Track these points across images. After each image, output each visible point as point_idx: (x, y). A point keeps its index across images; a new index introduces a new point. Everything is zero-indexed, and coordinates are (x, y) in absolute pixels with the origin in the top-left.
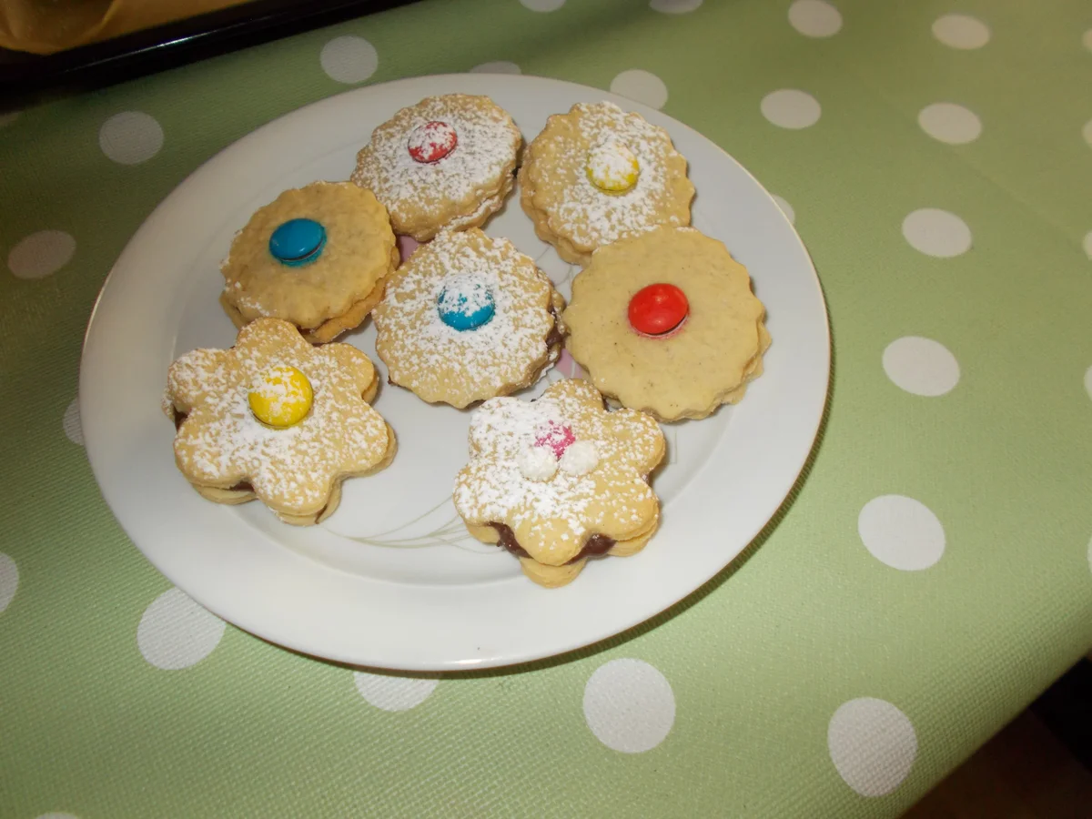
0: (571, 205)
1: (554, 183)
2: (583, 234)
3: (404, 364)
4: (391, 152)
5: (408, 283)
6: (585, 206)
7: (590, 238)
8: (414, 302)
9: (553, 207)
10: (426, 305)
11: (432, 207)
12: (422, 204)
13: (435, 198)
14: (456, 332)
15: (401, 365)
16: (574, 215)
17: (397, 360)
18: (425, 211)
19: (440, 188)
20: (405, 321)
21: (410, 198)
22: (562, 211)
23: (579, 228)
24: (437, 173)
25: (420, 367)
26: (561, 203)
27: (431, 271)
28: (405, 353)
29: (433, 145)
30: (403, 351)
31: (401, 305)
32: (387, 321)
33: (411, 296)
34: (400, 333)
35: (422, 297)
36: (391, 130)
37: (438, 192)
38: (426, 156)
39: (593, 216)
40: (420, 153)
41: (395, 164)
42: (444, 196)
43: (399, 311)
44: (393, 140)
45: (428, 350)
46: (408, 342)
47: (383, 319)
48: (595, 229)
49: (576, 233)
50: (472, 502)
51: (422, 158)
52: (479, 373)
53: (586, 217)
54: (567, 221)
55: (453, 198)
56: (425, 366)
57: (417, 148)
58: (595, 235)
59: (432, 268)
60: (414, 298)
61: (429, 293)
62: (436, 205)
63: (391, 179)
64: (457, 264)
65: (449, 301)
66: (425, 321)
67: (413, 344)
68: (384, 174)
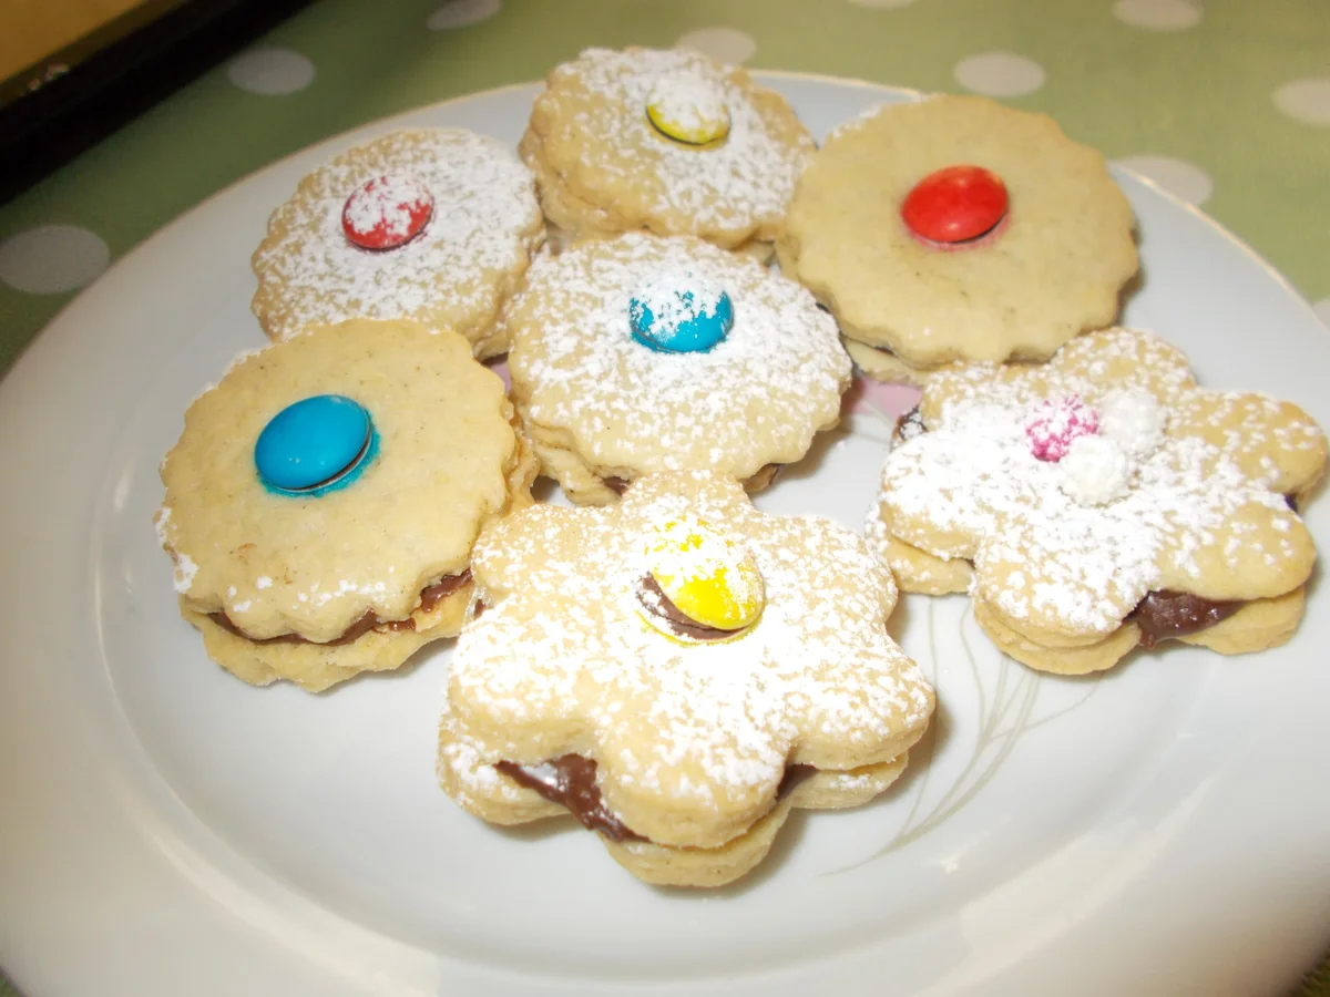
0: (681, 186)
1: (635, 171)
2: (728, 213)
3: (671, 438)
4: (321, 267)
5: (557, 342)
6: (699, 177)
7: (742, 213)
8: (595, 357)
9: (660, 203)
10: (619, 352)
11: (477, 295)
12: (454, 300)
13: (470, 281)
14: (704, 356)
15: (666, 441)
16: (697, 198)
17: (652, 441)
18: (469, 306)
19: (466, 261)
20: (607, 387)
21: (426, 300)
22: (676, 202)
23: (719, 210)
24: (439, 245)
25: (705, 425)
26: (665, 191)
27: (575, 310)
28: (659, 422)
29: (402, 207)
30: (652, 423)
31: (579, 371)
32: (577, 405)
33: (581, 352)
34: (619, 404)
35: (600, 344)
36: (292, 239)
37: (468, 268)
38: (402, 229)
39: (720, 184)
40: (389, 231)
41: (348, 276)
42: (482, 269)
43: (584, 381)
44: (305, 249)
45: (692, 395)
46: (647, 406)
47: (568, 406)
48: (736, 200)
49: (720, 218)
50: (1084, 596)
51: (396, 237)
52: (796, 382)
53: (713, 190)
54: (695, 210)
55: (499, 266)
56: (710, 418)
57: (377, 227)
58: (744, 206)
59: (574, 306)
60: (590, 352)
61: (607, 335)
62: (481, 288)
63: (364, 296)
64: (607, 284)
65: (666, 310)
66: (642, 369)
67: (657, 404)
68: (342, 299)
